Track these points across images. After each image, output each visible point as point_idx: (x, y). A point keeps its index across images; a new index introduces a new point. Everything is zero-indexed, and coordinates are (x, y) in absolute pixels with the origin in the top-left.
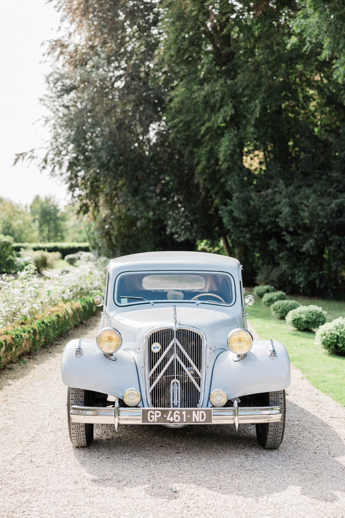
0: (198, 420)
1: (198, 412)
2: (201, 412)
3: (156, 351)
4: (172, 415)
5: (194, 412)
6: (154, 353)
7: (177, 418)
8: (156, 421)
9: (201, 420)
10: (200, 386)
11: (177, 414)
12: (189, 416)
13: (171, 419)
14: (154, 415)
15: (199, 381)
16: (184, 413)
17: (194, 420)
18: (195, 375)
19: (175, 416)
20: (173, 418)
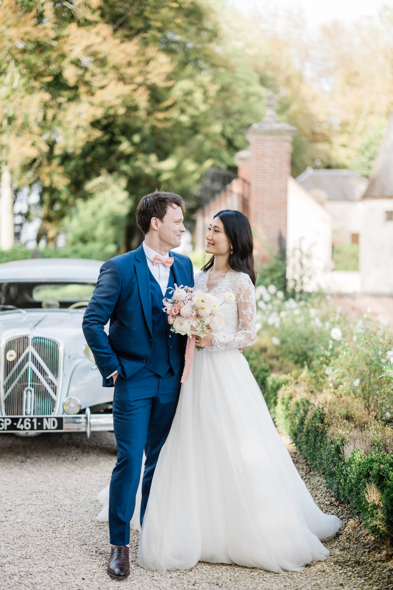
0: (49, 428)
1: (49, 419)
2: (52, 419)
3: (10, 359)
4: (22, 423)
5: (45, 420)
6: (10, 362)
7: (27, 426)
8: (6, 428)
9: (53, 428)
10: (55, 394)
11: (27, 421)
12: (39, 424)
13: (22, 427)
14: (4, 423)
15: (55, 390)
16: (35, 421)
17: (45, 428)
18: (51, 383)
19: (25, 423)
20: (23, 425)
